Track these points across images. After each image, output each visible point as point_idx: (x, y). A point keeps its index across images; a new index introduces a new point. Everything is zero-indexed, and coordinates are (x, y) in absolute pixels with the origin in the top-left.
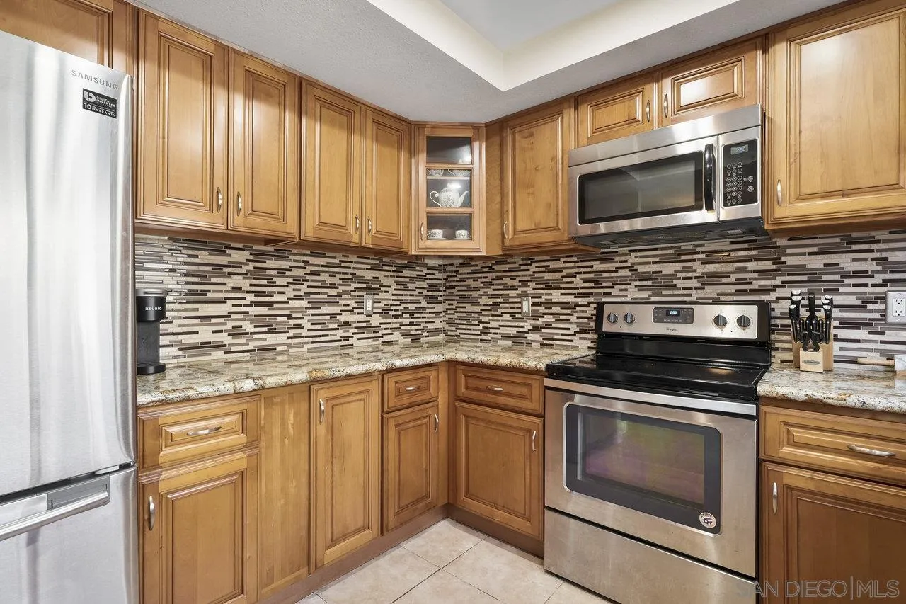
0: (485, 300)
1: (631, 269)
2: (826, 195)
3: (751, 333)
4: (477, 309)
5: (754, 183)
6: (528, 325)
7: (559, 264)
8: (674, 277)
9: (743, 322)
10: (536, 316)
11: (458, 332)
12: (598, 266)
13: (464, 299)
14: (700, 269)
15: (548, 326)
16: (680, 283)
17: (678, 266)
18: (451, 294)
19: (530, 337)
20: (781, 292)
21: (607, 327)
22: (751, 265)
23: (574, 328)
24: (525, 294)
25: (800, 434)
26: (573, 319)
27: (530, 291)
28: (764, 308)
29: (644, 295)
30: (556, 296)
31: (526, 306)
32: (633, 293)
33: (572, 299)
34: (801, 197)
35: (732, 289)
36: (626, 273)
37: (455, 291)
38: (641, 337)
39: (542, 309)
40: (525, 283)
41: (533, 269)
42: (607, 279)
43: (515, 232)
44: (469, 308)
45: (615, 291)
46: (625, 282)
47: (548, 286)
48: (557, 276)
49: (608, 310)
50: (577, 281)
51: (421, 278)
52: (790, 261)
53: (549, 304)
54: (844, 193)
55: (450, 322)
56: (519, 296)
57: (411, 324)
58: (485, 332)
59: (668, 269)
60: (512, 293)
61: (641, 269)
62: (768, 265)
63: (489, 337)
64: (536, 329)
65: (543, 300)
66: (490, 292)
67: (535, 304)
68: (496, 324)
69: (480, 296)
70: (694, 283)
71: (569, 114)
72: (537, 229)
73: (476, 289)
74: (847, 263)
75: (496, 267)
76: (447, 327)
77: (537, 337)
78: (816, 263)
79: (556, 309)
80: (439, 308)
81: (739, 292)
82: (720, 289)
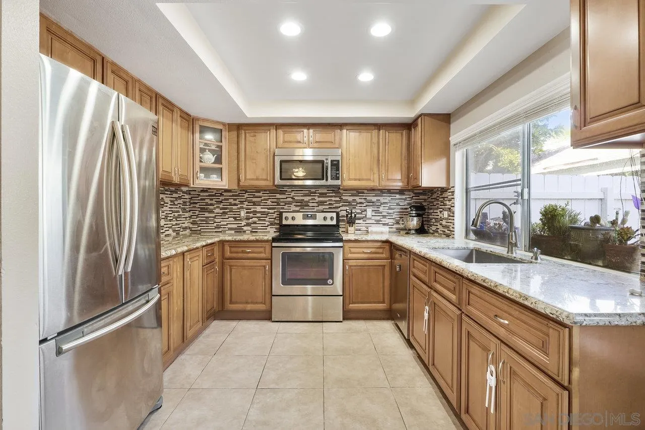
0: (217, 210)
1: (292, 198)
2: (355, 180)
3: (334, 222)
4: (213, 215)
5: (339, 174)
6: (244, 223)
7: (260, 194)
8: (308, 202)
9: (332, 219)
10: (248, 219)
11: (199, 228)
12: (278, 196)
13: (203, 210)
14: (318, 199)
15: (255, 223)
16: (311, 205)
17: (310, 198)
18: (195, 207)
19: (245, 228)
20: (341, 208)
21: (284, 222)
22: (333, 199)
23: (267, 223)
24: (242, 208)
25: (353, 250)
26: (267, 219)
27: (245, 206)
28: (338, 214)
29: (297, 209)
30: (258, 209)
31: (243, 214)
32: (293, 208)
33: (266, 210)
34: (350, 179)
35: (327, 207)
36: (290, 199)
37: (197, 206)
38: (297, 225)
39: (251, 215)
40: (242, 202)
41: (246, 195)
42: (283, 202)
43: (245, 179)
44: (207, 214)
45: (286, 207)
46: (290, 203)
47: (255, 204)
48: (259, 199)
49: (284, 215)
50: (269, 202)
51: (180, 198)
52: (344, 198)
53: (255, 212)
54: (359, 180)
55: (194, 223)
56: (238, 208)
57: (176, 224)
58: (218, 227)
59: (306, 199)
60: (234, 207)
61: (296, 198)
62: (338, 199)
63: (220, 230)
64: (248, 225)
65: (252, 210)
66: (221, 206)
67: (247, 213)
68: (225, 223)
69: (215, 208)
70: (315, 204)
71: (273, 132)
72: (257, 179)
73: (211, 205)
74: (357, 198)
75: (225, 194)
76: (191, 226)
77: (249, 228)
78: (350, 199)
79: (259, 215)
80: (187, 215)
81: (330, 208)
82: (324, 207)
